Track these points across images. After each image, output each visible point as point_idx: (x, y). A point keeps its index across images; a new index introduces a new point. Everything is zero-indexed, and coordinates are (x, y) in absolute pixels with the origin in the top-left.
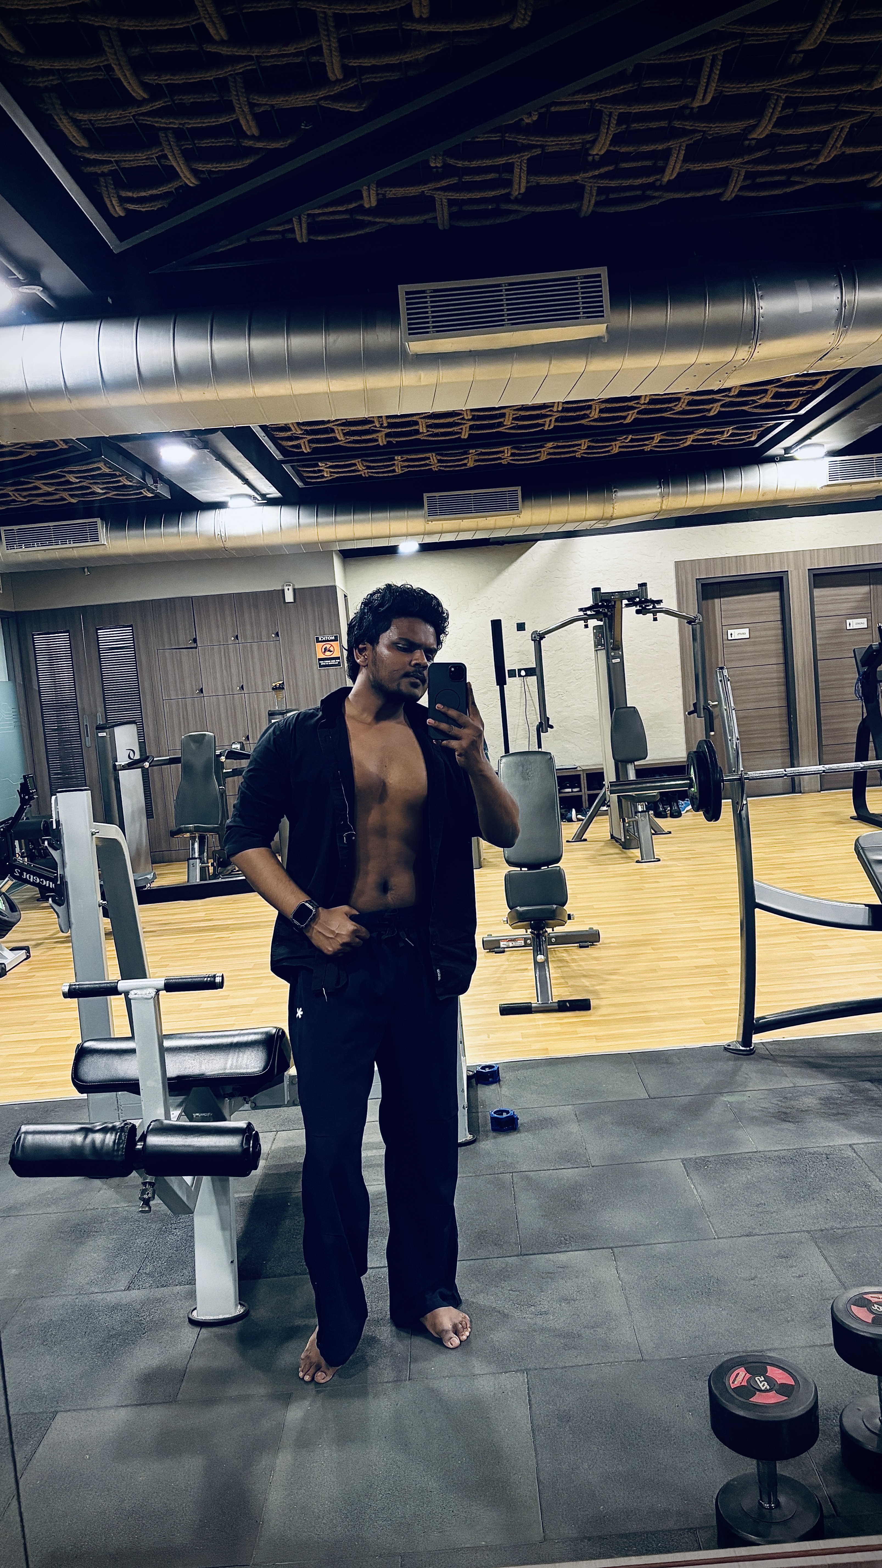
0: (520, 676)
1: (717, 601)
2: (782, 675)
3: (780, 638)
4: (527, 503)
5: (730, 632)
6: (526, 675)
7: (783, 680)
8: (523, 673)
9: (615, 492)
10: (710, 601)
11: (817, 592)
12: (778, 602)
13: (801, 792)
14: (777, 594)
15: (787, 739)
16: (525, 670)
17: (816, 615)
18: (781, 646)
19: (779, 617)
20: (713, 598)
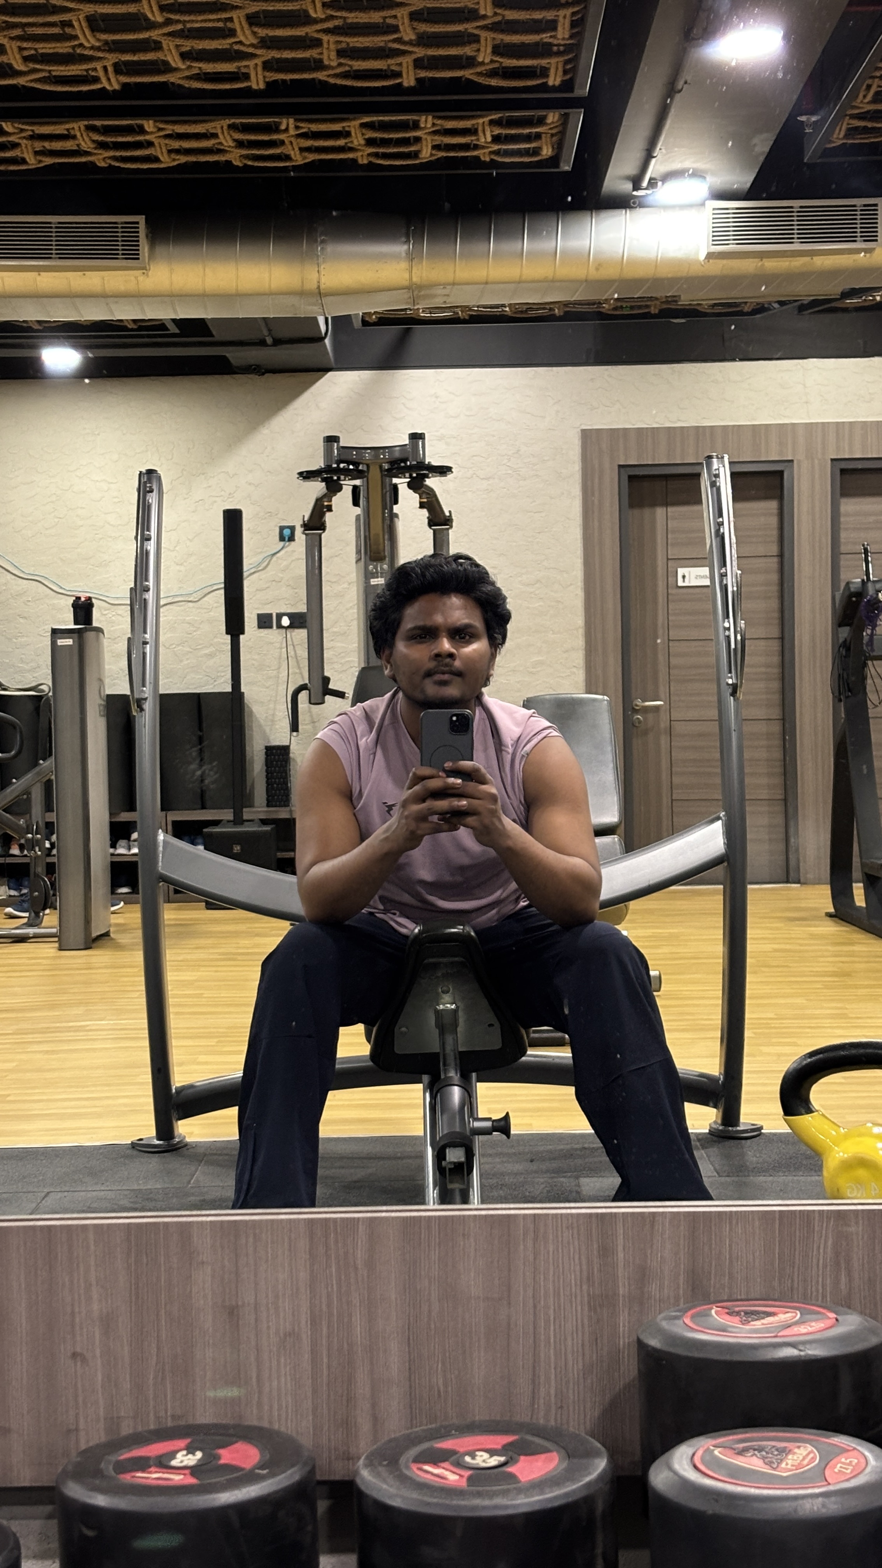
0: (280, 626)
1: (660, 512)
2: (776, 659)
3: (775, 588)
4: (160, 250)
5: (681, 571)
6: (291, 626)
7: (776, 671)
8: (286, 621)
9: (323, 242)
10: (647, 511)
11: (849, 506)
12: (774, 521)
13: (798, 882)
14: (773, 505)
15: (778, 780)
16: (291, 616)
17: (843, 549)
18: (774, 604)
19: (774, 549)
20: (654, 504)
